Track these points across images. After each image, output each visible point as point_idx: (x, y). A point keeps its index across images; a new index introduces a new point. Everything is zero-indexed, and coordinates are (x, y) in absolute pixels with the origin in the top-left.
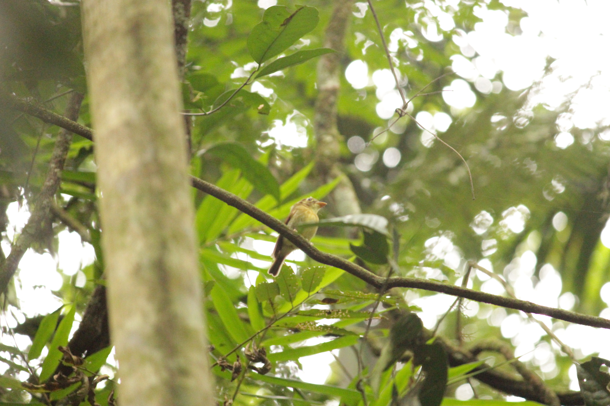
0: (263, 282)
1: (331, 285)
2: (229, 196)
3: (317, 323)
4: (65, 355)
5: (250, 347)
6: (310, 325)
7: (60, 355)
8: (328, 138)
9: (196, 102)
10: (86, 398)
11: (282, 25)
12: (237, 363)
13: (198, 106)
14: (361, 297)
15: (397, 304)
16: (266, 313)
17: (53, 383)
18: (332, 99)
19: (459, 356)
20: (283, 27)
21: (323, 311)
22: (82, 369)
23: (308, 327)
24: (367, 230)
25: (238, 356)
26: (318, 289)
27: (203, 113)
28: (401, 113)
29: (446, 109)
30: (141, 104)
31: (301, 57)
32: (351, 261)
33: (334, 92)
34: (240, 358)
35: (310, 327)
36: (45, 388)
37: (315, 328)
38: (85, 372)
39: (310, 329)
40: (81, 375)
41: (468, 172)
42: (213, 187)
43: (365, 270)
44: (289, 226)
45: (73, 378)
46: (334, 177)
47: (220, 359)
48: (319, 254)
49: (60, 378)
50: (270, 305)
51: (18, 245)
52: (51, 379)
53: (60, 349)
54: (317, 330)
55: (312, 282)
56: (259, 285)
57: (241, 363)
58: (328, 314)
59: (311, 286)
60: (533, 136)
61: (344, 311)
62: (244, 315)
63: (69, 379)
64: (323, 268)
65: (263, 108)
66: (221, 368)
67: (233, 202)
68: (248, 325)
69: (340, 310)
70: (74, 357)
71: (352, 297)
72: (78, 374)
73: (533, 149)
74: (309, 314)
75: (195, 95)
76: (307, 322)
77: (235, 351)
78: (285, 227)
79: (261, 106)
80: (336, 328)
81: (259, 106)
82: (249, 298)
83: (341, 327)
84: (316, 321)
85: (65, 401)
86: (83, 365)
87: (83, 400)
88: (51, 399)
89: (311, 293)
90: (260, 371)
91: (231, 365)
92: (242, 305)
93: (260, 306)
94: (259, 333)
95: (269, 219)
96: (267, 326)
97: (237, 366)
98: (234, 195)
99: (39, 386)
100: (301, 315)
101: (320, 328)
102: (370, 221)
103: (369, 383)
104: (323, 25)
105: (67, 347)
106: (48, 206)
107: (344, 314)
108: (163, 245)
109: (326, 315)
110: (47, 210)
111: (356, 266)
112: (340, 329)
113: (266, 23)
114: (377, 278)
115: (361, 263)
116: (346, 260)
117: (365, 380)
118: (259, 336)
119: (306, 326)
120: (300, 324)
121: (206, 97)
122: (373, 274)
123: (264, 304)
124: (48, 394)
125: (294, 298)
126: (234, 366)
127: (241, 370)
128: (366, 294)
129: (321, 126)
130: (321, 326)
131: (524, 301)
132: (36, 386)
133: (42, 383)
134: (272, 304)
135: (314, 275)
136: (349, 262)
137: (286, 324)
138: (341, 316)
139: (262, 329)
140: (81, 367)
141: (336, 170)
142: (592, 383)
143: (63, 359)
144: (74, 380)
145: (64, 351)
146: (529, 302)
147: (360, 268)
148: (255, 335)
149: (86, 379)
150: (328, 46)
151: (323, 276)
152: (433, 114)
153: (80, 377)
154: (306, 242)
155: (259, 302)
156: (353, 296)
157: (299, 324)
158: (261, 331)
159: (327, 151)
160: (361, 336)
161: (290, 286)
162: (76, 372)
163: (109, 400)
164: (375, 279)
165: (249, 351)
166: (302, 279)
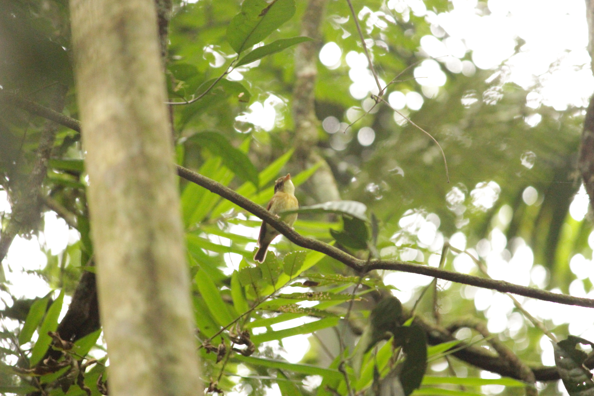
0: (246, 267)
1: (313, 269)
2: (212, 183)
3: (298, 306)
4: (54, 340)
5: (234, 329)
6: (292, 307)
7: (50, 340)
8: (306, 124)
9: (178, 92)
10: (76, 381)
11: (260, 15)
12: (222, 345)
13: (179, 95)
14: (341, 280)
15: (376, 286)
16: (248, 296)
17: (43, 367)
18: (309, 85)
19: (436, 334)
20: (261, 17)
21: (305, 294)
22: (72, 353)
23: (290, 310)
24: (346, 216)
25: (222, 339)
26: (299, 272)
27: (185, 102)
28: (377, 99)
29: (418, 88)
30: (128, 99)
31: (280, 45)
32: (331, 245)
33: (311, 78)
34: (224, 341)
35: (292, 309)
36: (35, 372)
37: (297, 311)
38: (74, 356)
39: (292, 311)
40: (70, 359)
41: (441, 153)
42: (197, 174)
43: (345, 253)
44: (271, 212)
45: (63, 362)
46: (313, 162)
47: (205, 342)
48: (301, 238)
49: (50, 362)
50: (253, 289)
51: (7, 232)
52: (41, 363)
53: (50, 334)
54: (299, 312)
55: (293, 266)
56: (242, 270)
57: (225, 345)
58: (310, 297)
59: (292, 270)
60: (504, 116)
61: (325, 293)
62: (227, 297)
63: (58, 364)
64: (304, 253)
65: (243, 96)
66: (206, 350)
67: (215, 189)
68: (230, 307)
69: (321, 293)
70: (64, 342)
71: (333, 280)
72: (68, 358)
73: (504, 128)
74: (290, 297)
75: (177, 84)
76: (289, 305)
77: (219, 333)
78: (267, 213)
79: (242, 94)
80: (318, 310)
81: (239, 94)
82: (233, 282)
83: (322, 309)
84: (298, 303)
85: (54, 384)
86: (72, 350)
87: (73, 384)
88: (42, 382)
89: (293, 277)
90: (244, 353)
91: (216, 347)
92: (224, 288)
93: (243, 290)
94: (242, 316)
95: (251, 205)
96: (250, 309)
97: (222, 348)
98: (217, 182)
99: (30, 371)
100: (283, 298)
101: (302, 311)
102: (350, 207)
103: (351, 365)
104: (300, 13)
105: (56, 332)
106: (36, 195)
107: (325, 296)
108: (151, 236)
109: (308, 297)
110: (35, 199)
111: (336, 249)
112: (321, 311)
113: (244, 14)
114: (357, 261)
115: (340, 247)
116: (327, 244)
117: (347, 362)
118: (243, 319)
119: (288, 309)
120: (283, 306)
121: (187, 86)
122: (353, 257)
123: (247, 288)
124: (38, 378)
125: (277, 282)
126: (219, 348)
127: (225, 352)
128: (346, 277)
129: (300, 112)
130: (302, 308)
131: (499, 281)
132: (26, 370)
133: (33, 367)
134: (255, 288)
135: (295, 259)
136: (329, 246)
137: (269, 307)
138: (322, 298)
139: (246, 312)
140: (70, 351)
141: (314, 154)
142: (568, 361)
143: (53, 343)
144: (63, 364)
145: (53, 337)
146: (504, 281)
147: (340, 251)
148: (239, 318)
149: (76, 363)
150: (304, 34)
151: (304, 260)
152: (405, 93)
153: (69, 361)
154: (287, 227)
155: (243, 286)
156: (334, 278)
157: (281, 307)
158: (245, 314)
159: (305, 136)
160: (342, 318)
161: (272, 270)
162: (66, 357)
163: (97, 383)
164: (355, 262)
165: (233, 333)
166: (284, 263)
